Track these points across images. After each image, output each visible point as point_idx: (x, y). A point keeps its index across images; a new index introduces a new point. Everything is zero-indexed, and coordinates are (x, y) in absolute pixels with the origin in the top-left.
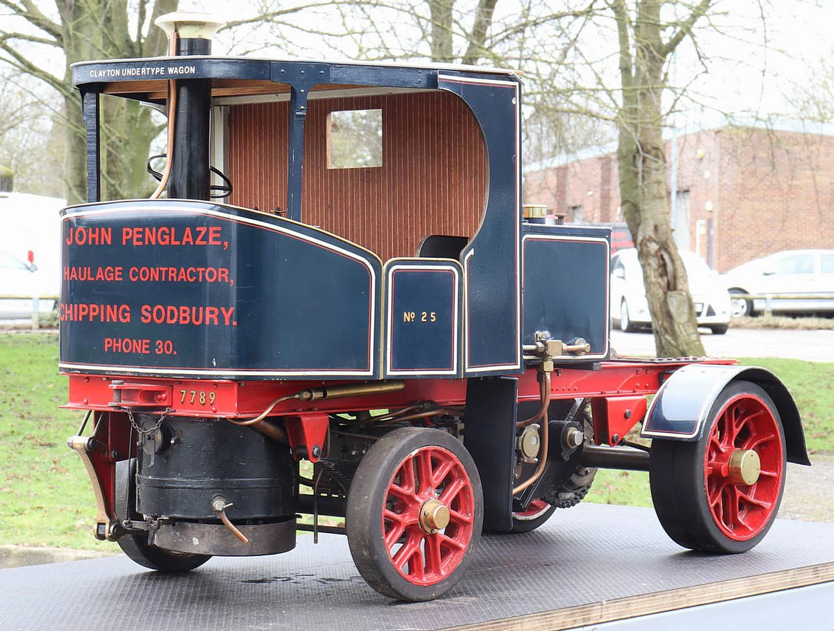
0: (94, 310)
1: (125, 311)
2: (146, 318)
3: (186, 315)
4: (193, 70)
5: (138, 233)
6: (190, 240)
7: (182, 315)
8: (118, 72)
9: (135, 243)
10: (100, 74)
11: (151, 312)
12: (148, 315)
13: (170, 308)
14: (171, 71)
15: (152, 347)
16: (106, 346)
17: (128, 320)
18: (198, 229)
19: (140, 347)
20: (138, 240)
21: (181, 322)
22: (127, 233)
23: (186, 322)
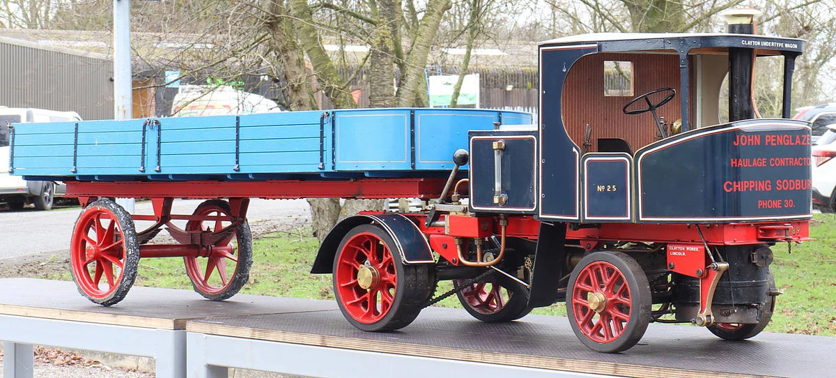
0: (752, 184)
1: (768, 183)
2: (779, 187)
3: (799, 184)
4: (796, 46)
5: (774, 138)
6: (799, 142)
7: (797, 184)
8: (759, 43)
9: (772, 144)
10: (749, 43)
11: (782, 184)
12: (781, 186)
13: (790, 181)
14: (786, 45)
15: (783, 204)
16: (759, 205)
17: (770, 189)
18: (803, 136)
19: (776, 204)
20: (774, 142)
21: (797, 188)
22: (768, 138)
23: (799, 189)
